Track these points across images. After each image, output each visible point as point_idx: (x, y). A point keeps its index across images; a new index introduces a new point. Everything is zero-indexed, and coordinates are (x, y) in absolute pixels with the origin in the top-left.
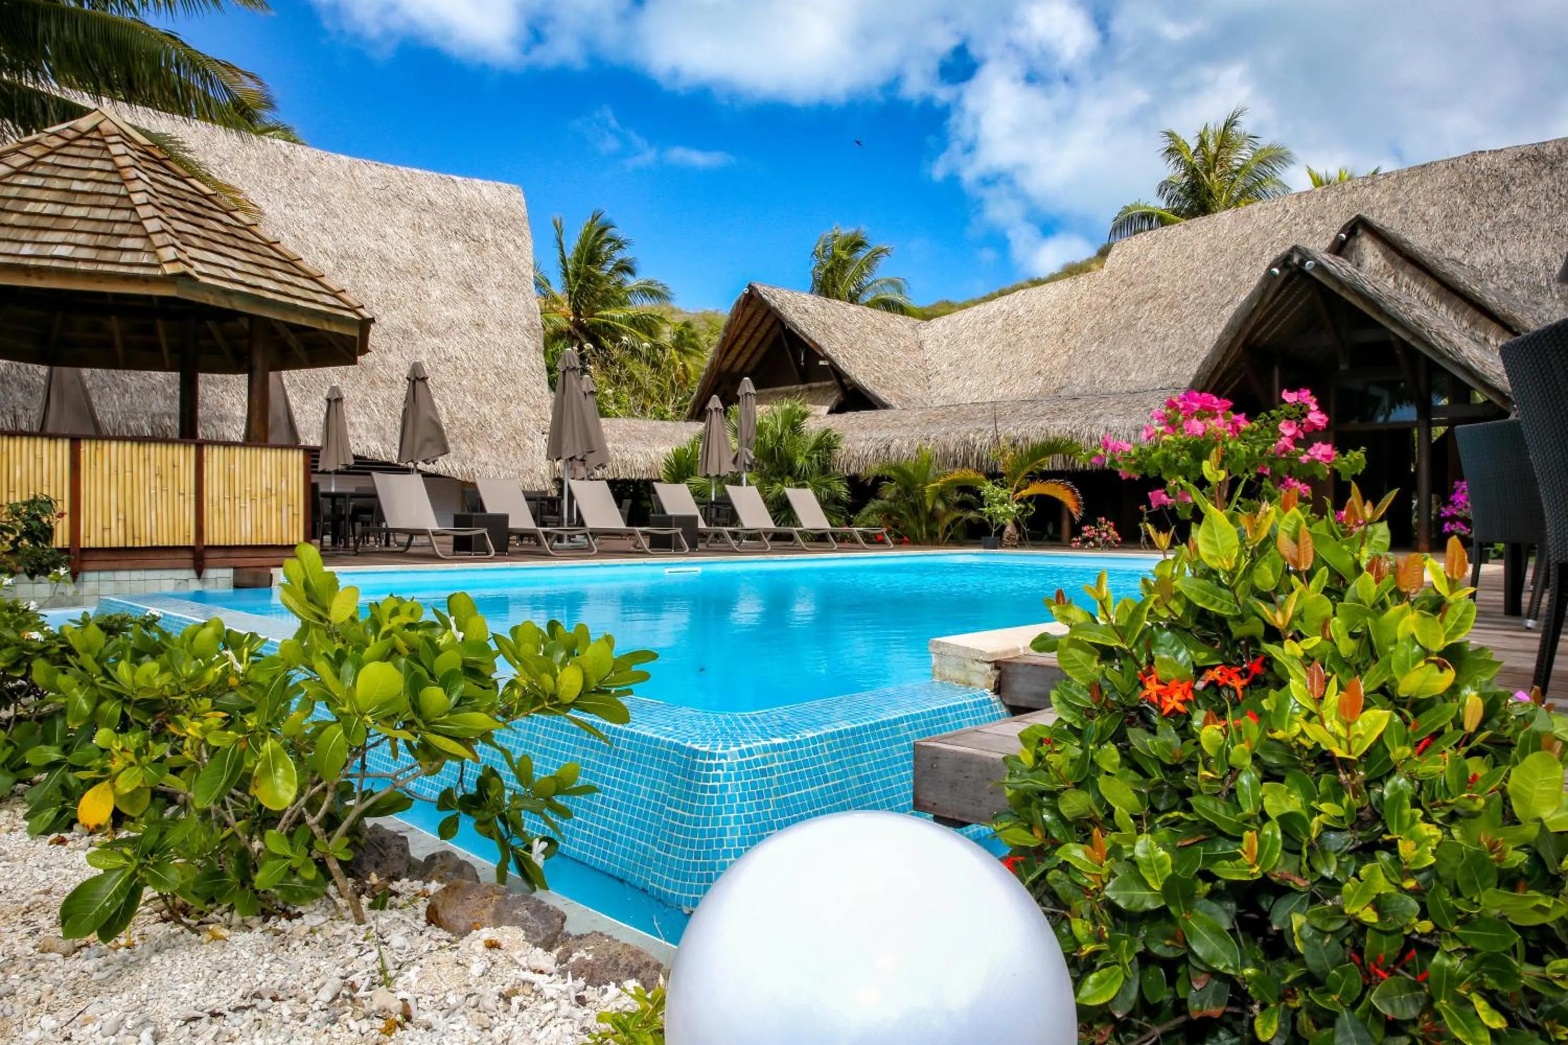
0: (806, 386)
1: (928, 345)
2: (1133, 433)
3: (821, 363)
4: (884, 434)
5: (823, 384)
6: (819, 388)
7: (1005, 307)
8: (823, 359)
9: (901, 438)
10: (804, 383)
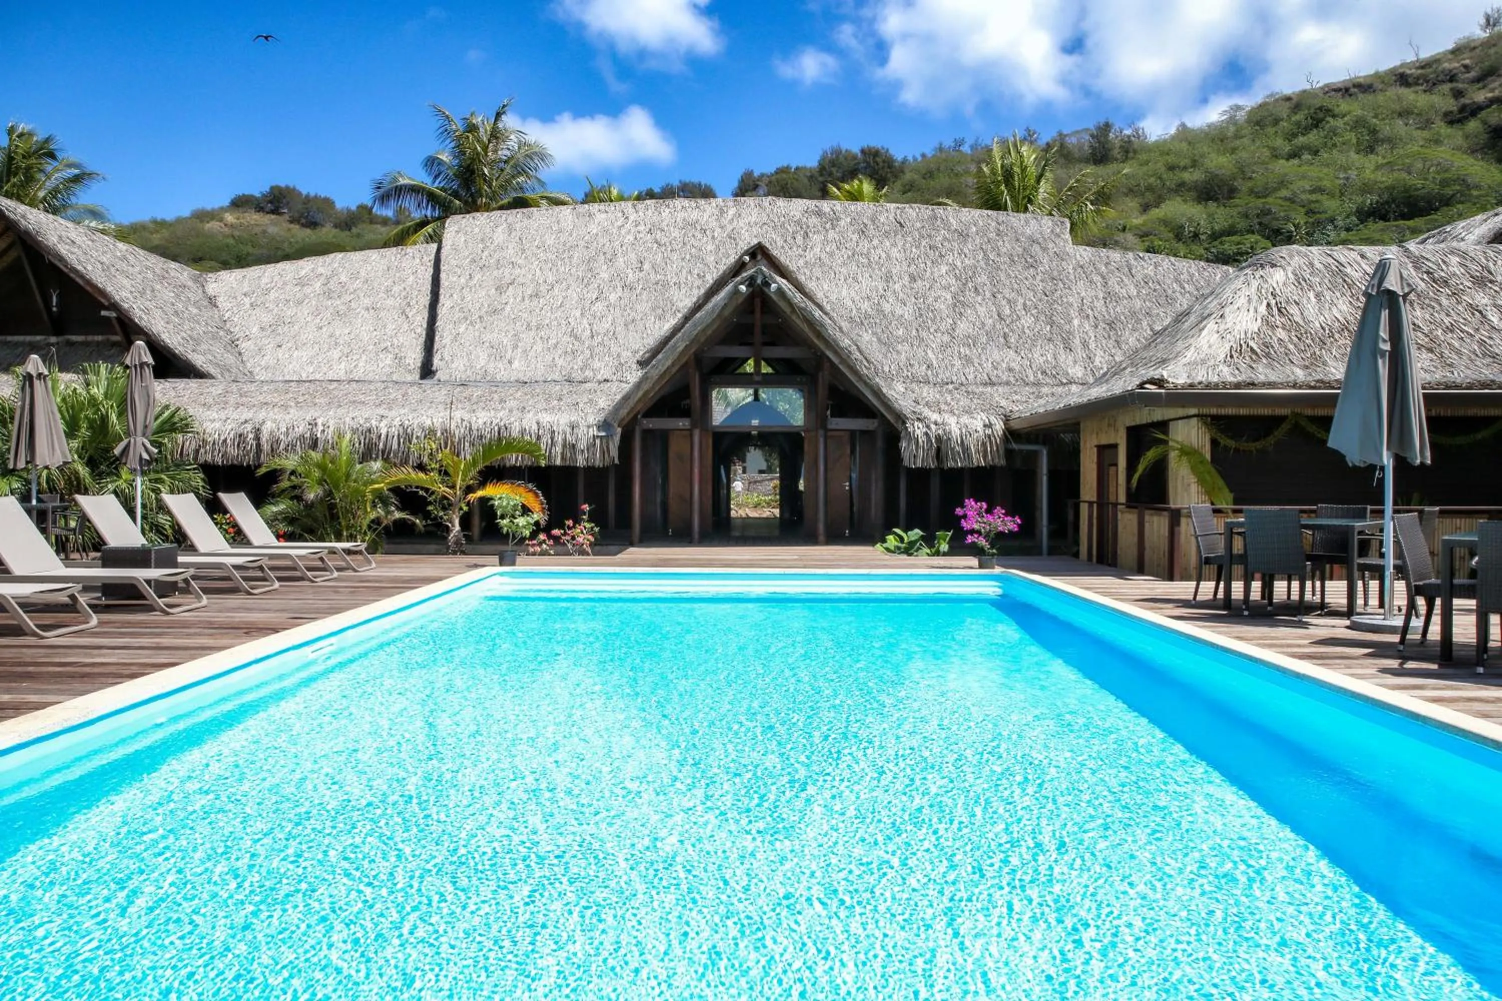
0: (61, 339)
1: (222, 302)
2: (569, 430)
3: (103, 313)
4: (247, 415)
5: (90, 338)
6: (82, 343)
7: (321, 270)
8: (107, 308)
9: (274, 421)
10: (57, 333)
